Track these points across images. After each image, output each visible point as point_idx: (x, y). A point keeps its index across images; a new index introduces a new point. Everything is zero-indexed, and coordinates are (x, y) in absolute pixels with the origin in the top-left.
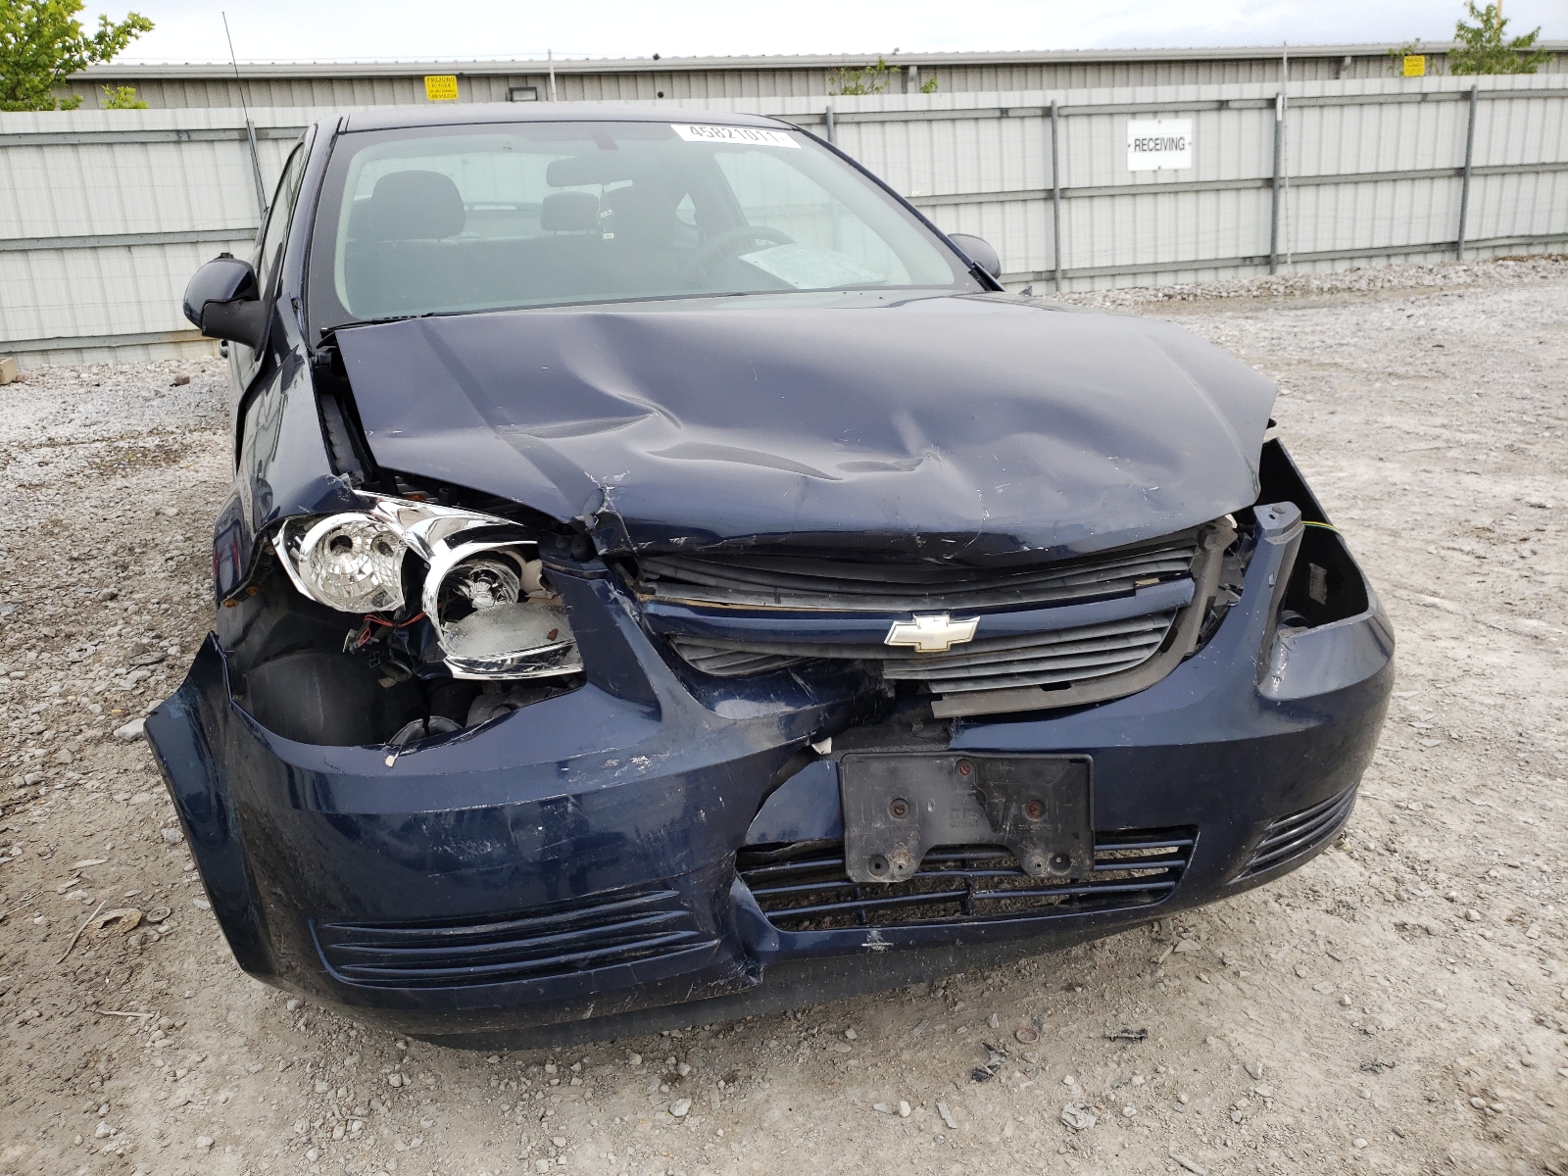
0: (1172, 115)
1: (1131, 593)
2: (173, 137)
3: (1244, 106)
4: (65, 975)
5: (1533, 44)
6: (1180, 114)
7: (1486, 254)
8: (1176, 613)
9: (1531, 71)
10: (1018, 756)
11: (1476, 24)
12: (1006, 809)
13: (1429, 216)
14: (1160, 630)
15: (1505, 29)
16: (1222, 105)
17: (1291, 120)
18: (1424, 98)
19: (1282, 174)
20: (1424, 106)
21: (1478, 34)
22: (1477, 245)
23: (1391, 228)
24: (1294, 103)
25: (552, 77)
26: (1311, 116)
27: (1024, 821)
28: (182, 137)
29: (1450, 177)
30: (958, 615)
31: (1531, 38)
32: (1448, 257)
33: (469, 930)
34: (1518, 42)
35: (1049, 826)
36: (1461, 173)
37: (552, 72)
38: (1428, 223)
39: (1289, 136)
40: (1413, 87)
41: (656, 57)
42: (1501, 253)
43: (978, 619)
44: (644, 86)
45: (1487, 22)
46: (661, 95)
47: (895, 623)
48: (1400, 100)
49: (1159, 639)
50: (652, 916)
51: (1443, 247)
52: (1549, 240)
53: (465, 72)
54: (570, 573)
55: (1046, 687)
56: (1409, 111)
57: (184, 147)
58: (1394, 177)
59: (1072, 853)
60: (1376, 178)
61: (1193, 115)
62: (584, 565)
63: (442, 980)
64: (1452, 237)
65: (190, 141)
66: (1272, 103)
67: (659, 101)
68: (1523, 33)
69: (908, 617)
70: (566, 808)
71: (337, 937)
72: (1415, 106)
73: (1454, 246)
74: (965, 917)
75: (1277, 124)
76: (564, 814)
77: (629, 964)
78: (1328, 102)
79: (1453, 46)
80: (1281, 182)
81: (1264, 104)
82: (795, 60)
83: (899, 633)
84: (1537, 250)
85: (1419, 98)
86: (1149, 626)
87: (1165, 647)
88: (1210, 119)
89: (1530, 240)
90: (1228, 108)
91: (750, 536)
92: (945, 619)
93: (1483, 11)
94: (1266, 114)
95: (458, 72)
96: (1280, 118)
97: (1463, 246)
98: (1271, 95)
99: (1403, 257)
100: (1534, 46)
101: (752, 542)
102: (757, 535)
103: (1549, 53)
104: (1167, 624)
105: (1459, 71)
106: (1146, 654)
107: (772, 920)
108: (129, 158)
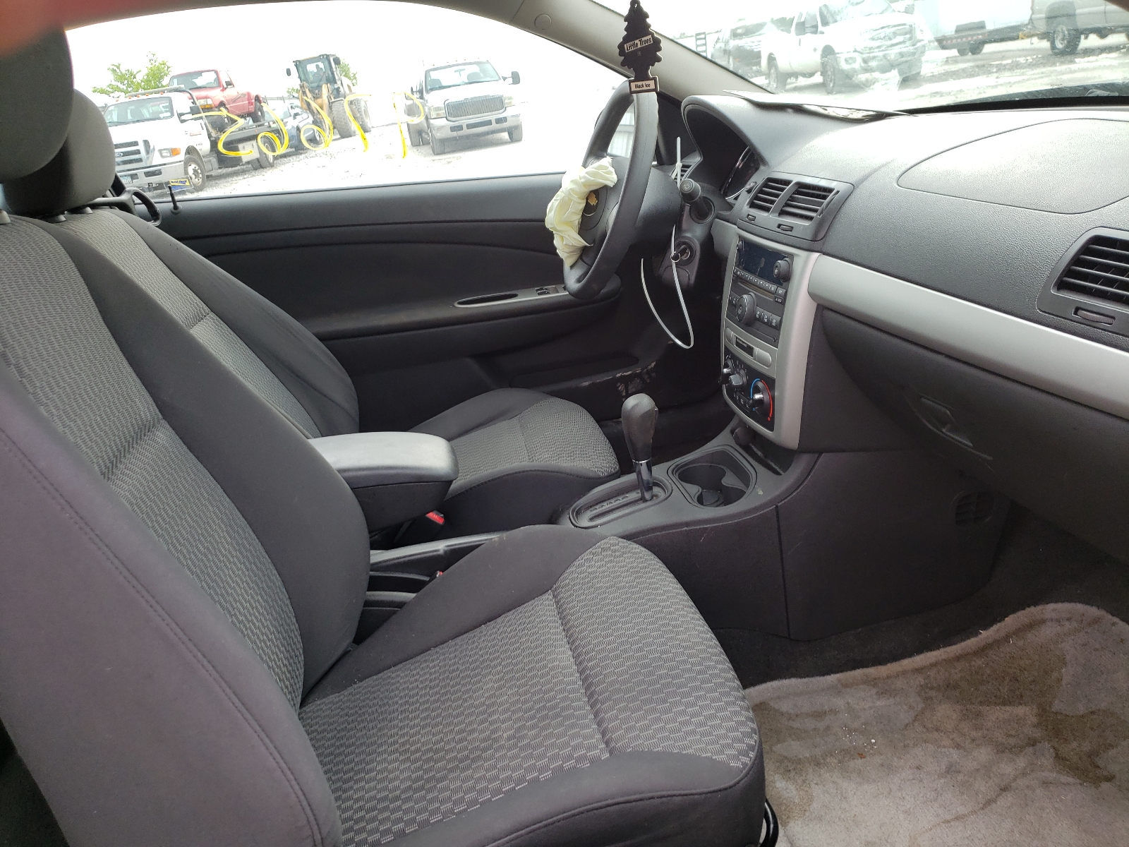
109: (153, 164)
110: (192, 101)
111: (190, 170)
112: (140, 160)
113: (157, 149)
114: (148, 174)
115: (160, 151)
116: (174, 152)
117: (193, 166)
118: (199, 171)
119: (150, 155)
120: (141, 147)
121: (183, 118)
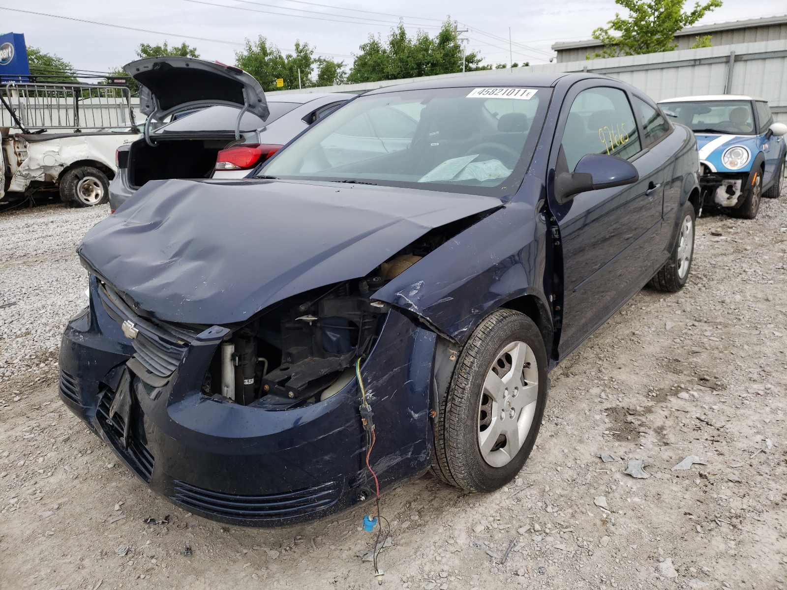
2: (692, 63)
28: (696, 63)
55: (148, 371)
57: (696, 68)
65: (700, 64)
92: (133, 325)
108: (669, 74)
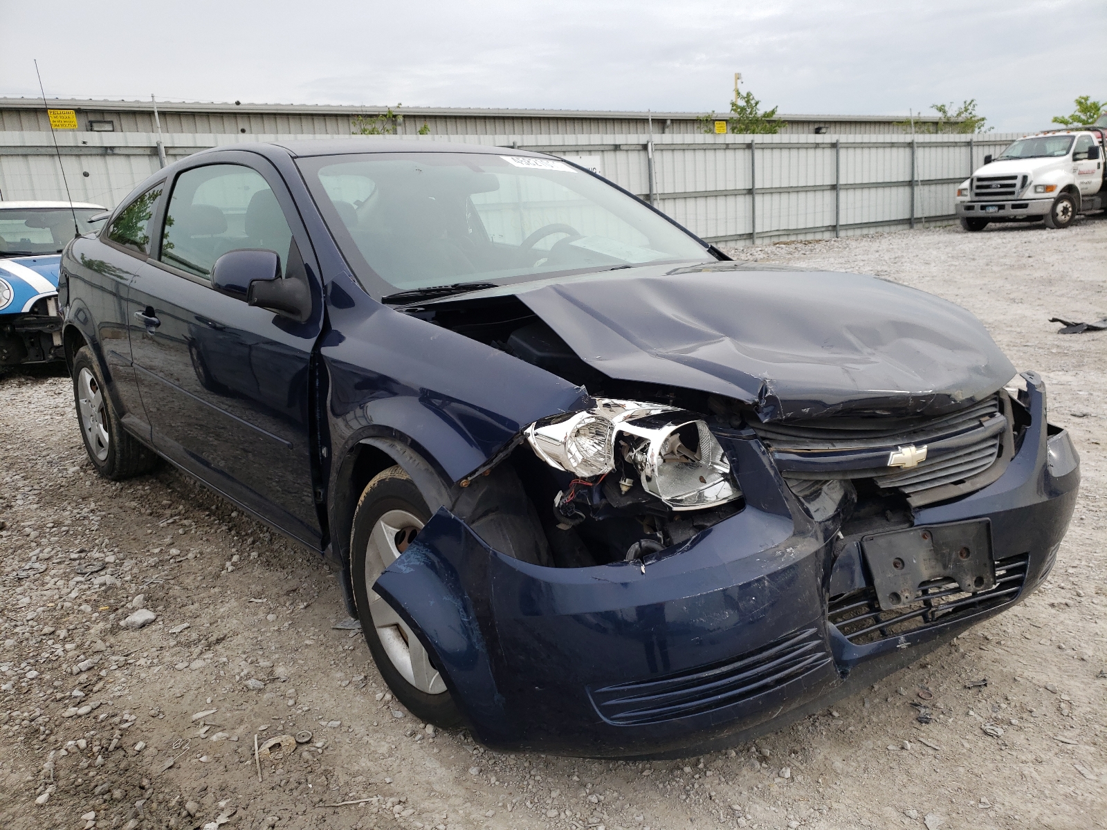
0: (588, 153)
1: (981, 425)
3: (628, 149)
4: (273, 788)
5: (774, 116)
6: (593, 153)
7: (767, 241)
8: (999, 435)
9: (775, 132)
10: (949, 524)
11: (742, 103)
12: (950, 554)
13: (736, 218)
14: (993, 446)
15: (758, 106)
16: (617, 148)
17: (657, 157)
18: (727, 147)
19: (654, 192)
20: (727, 151)
21: (743, 109)
22: (763, 235)
23: (716, 226)
24: (659, 147)
25: (156, 114)
26: (668, 155)
27: (959, 561)
29: (745, 194)
30: (918, 445)
31: (773, 112)
32: (748, 243)
33: (717, 671)
34: (766, 115)
35: (972, 562)
36: (750, 192)
37: (156, 110)
38: (736, 221)
39: (657, 167)
40: (720, 140)
41: (238, 103)
42: (776, 240)
43: (926, 446)
44: (229, 123)
45: (748, 102)
46: (243, 131)
47: (892, 453)
48: (714, 147)
49: (995, 450)
50: (803, 646)
51: (745, 237)
52: (807, 231)
53: (82, 108)
54: (734, 437)
55: (956, 483)
56: (720, 154)
58: (716, 194)
59: (984, 576)
60: (706, 195)
61: (600, 153)
62: (743, 432)
63: (693, 709)
64: (749, 231)
66: (645, 147)
67: (241, 135)
68: (769, 110)
69: (895, 448)
70: (764, 583)
71: (610, 696)
72: (722, 151)
73: (750, 236)
74: (928, 624)
75: (649, 160)
76: (764, 587)
77: (800, 677)
78: (677, 147)
79: (731, 116)
80: (654, 197)
81: (640, 148)
82: (340, 109)
83: (895, 459)
84: (793, 238)
85: (724, 147)
86: (990, 443)
87: (999, 455)
88: (610, 156)
89: (788, 232)
90: (620, 150)
91: (838, 404)
92: (913, 448)
93: (745, 96)
94: (642, 154)
95: (76, 107)
96: (650, 157)
97: (755, 236)
98: (644, 142)
99: (724, 243)
100: (775, 117)
101: (840, 408)
102: (842, 403)
103: (784, 121)
104: (996, 442)
105: (735, 131)
106: (993, 459)
107: (850, 639)
109: (1024, 198)
110: (1100, 140)
111: (1060, 207)
112: (1012, 193)
113: (1033, 184)
114: (1014, 207)
115: (1036, 187)
116: (1048, 188)
117: (1065, 203)
118: (1070, 209)
119: (1025, 189)
120: (1018, 182)
121: (1078, 156)
